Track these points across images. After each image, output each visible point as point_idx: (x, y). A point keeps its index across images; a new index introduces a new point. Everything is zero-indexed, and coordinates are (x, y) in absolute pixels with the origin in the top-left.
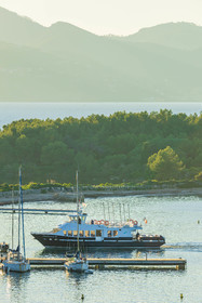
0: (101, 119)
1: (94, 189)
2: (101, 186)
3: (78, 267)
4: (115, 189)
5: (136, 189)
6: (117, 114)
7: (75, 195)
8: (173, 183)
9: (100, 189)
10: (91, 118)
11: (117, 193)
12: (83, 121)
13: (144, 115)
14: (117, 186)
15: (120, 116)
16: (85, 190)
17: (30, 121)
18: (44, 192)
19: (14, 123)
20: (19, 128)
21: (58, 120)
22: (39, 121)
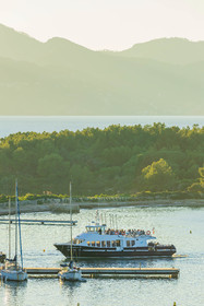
0: (96, 132)
1: (89, 200)
2: (96, 197)
3: (71, 276)
4: (109, 201)
5: (130, 200)
6: (112, 127)
7: (71, 206)
8: (166, 194)
9: (94, 200)
10: (86, 131)
11: (111, 204)
12: (78, 135)
13: (138, 128)
14: (112, 197)
15: (115, 129)
16: (80, 201)
17: (27, 134)
18: (40, 203)
19: (11, 136)
20: (17, 141)
21: (55, 133)
22: (36, 135)
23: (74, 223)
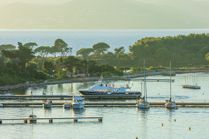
0: (183, 37)
1: (180, 70)
2: (183, 68)
3: (170, 106)
4: (190, 70)
5: (200, 69)
6: (191, 34)
7: (171, 72)
9: (183, 70)
10: (179, 37)
11: (191, 71)
12: (175, 38)
13: (204, 35)
14: (191, 68)
15: (192, 35)
16: (176, 70)
17: (150, 38)
18: (157, 71)
19: (143, 39)
20: (145, 41)
21: (164, 38)
22: (154, 38)
23: (173, 81)
